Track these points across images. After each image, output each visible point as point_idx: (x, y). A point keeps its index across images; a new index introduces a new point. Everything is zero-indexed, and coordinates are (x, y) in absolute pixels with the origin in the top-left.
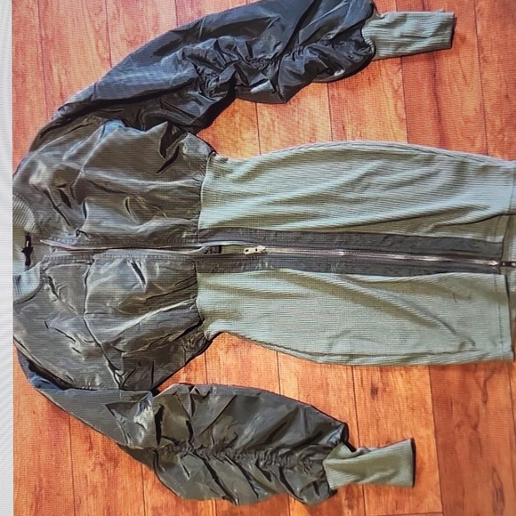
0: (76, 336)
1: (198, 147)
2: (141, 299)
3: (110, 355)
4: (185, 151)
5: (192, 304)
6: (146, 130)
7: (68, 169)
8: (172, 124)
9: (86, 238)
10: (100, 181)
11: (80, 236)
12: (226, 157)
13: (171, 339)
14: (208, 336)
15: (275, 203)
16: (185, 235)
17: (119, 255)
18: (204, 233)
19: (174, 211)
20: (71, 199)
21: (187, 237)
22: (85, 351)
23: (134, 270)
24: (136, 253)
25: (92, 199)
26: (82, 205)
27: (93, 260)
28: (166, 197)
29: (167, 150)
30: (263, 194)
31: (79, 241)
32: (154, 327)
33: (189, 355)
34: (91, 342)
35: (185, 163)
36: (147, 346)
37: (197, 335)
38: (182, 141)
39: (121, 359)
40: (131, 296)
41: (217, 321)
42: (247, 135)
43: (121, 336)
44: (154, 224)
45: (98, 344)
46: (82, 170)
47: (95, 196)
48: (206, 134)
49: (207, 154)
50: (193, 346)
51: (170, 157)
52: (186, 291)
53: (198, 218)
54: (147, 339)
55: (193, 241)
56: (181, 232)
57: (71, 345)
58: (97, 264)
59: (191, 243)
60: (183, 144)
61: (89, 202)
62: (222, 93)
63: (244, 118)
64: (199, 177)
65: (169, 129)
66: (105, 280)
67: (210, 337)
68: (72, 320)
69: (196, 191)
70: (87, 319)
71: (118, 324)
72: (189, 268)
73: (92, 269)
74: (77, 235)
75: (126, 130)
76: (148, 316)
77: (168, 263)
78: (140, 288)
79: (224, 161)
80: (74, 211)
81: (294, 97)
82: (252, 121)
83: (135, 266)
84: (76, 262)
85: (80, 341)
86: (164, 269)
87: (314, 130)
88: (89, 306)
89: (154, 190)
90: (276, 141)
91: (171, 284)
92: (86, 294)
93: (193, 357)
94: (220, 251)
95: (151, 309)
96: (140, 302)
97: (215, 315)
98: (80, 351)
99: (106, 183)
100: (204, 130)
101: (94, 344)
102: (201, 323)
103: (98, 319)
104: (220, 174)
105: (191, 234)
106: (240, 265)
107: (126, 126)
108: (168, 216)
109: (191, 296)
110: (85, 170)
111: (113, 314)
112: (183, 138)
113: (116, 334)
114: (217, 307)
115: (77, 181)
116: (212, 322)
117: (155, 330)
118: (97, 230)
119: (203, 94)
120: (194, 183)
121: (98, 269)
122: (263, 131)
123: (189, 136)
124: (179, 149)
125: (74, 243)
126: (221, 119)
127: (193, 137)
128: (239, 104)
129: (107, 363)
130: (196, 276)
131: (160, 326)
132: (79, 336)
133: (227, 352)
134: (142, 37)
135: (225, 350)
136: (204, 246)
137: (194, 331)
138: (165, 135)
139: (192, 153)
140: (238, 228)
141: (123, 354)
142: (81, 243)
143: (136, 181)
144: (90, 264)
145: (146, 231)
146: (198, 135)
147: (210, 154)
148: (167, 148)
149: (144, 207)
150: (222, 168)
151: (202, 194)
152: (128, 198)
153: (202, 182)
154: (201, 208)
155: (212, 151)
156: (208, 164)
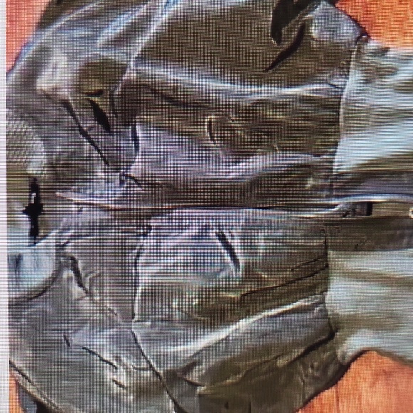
0: (118, 359)
1: (338, 26)
2: (232, 295)
3: (176, 391)
4: (315, 34)
5: (318, 304)
7: (106, 61)
9: (138, 189)
10: (162, 85)
11: (126, 185)
13: (281, 362)
14: (343, 356)
16: (310, 183)
17: (195, 218)
18: (343, 180)
19: (292, 142)
20: (110, 117)
21: (314, 188)
22: (134, 385)
23: (220, 245)
24: (224, 215)
25: (149, 118)
26: (131, 128)
27: (150, 228)
29: (284, 31)
31: (124, 193)
32: (252, 343)
33: (310, 390)
34: (144, 369)
36: (239, 376)
37: (324, 356)
38: (310, 15)
39: (196, 399)
40: (214, 290)
41: (360, 333)
43: (196, 358)
44: (257, 164)
45: (156, 374)
46: (132, 64)
47: (155, 112)
48: (352, 3)
49: (353, 39)
50: (317, 374)
51: (288, 42)
52: (309, 281)
53: (334, 154)
54: (240, 364)
55: (324, 194)
56: (303, 179)
57: (110, 375)
58: (156, 234)
59: (320, 197)
60: (311, 20)
61: (144, 123)
64: (337, 82)
66: (170, 262)
67: (347, 360)
68: (111, 332)
69: (331, 104)
70: (138, 330)
71: (192, 339)
72: (316, 242)
73: (148, 242)
74: (122, 183)
76: (243, 325)
77: (280, 233)
78: (230, 277)
79: (382, 52)
80: (116, 139)
83: (222, 238)
84: (118, 232)
85: (126, 368)
86: (272, 244)
88: (141, 308)
89: (260, 103)
91: (284, 269)
92: (136, 288)
93: (317, 393)
94: (369, 212)
95: (249, 313)
96: (230, 301)
97: (356, 323)
98: (126, 384)
99: (175, 89)
101: (148, 373)
102: (332, 335)
103: (156, 330)
104: (375, 74)
105: (320, 182)
106: (402, 236)
108: (282, 150)
109: (318, 291)
110: (136, 64)
111: (182, 321)
113: (187, 356)
114: (361, 310)
115: (121, 84)
116: (351, 333)
117: (254, 349)
118: (158, 174)
121: (158, 242)
123: (323, 5)
125: (115, 197)
129: (171, 405)
130: (326, 255)
131: (264, 341)
132: (124, 359)
133: (373, 385)
135: (370, 380)
136: (342, 203)
137: (320, 349)
140: (400, 173)
141: (198, 390)
142: (129, 197)
144: (145, 234)
145: (243, 176)
146: (338, 5)
147: (358, 39)
148: (284, 26)
149: (241, 134)
150: (378, 66)
151: (342, 111)
152: (213, 116)
153: (343, 90)
154: (339, 137)
155: (362, 35)
156: (353, 57)
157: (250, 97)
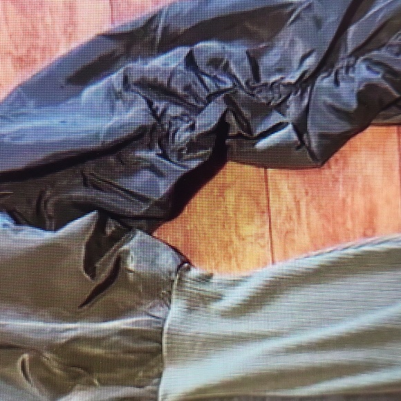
1: (157, 255)
4: (131, 265)
6: (57, 229)
8: (105, 215)
12: (208, 271)
15: (300, 349)
19: (113, 375)
28: (98, 351)
29: (98, 265)
30: (276, 335)
35: (131, 287)
38: (125, 247)
42: (249, 230)
48: (172, 231)
49: (173, 267)
51: (103, 277)
53: (158, 384)
60: (127, 252)
62: (201, 153)
63: (244, 198)
64: (158, 311)
65: (100, 225)
69: (155, 336)
75: (16, 231)
79: (206, 279)
81: (337, 155)
82: (258, 204)
87: (372, 213)
89: (76, 340)
90: (303, 238)
100: (168, 224)
104: (198, 302)
107: (17, 223)
112: (128, 240)
119: (164, 155)
120: (149, 323)
122: (278, 221)
123: (139, 236)
124: (120, 261)
126: (200, 202)
127: (146, 237)
128: (233, 172)
134: (44, 50)
138: (92, 238)
139: (144, 269)
143: (41, 325)
146: (155, 234)
147: (179, 267)
148: (98, 260)
149: (57, 371)
150: (202, 293)
151: (164, 341)
152: (26, 356)
153: (165, 320)
154: (163, 367)
155: (183, 262)
156: (175, 286)
157: (65, 334)
